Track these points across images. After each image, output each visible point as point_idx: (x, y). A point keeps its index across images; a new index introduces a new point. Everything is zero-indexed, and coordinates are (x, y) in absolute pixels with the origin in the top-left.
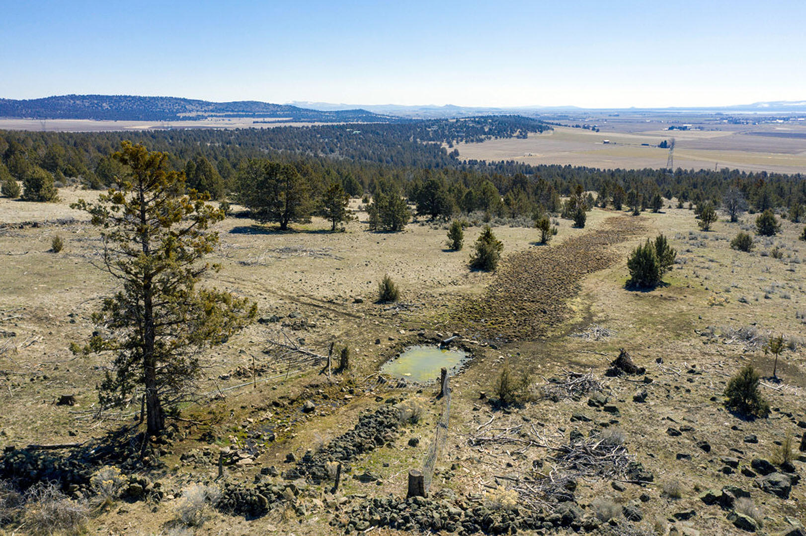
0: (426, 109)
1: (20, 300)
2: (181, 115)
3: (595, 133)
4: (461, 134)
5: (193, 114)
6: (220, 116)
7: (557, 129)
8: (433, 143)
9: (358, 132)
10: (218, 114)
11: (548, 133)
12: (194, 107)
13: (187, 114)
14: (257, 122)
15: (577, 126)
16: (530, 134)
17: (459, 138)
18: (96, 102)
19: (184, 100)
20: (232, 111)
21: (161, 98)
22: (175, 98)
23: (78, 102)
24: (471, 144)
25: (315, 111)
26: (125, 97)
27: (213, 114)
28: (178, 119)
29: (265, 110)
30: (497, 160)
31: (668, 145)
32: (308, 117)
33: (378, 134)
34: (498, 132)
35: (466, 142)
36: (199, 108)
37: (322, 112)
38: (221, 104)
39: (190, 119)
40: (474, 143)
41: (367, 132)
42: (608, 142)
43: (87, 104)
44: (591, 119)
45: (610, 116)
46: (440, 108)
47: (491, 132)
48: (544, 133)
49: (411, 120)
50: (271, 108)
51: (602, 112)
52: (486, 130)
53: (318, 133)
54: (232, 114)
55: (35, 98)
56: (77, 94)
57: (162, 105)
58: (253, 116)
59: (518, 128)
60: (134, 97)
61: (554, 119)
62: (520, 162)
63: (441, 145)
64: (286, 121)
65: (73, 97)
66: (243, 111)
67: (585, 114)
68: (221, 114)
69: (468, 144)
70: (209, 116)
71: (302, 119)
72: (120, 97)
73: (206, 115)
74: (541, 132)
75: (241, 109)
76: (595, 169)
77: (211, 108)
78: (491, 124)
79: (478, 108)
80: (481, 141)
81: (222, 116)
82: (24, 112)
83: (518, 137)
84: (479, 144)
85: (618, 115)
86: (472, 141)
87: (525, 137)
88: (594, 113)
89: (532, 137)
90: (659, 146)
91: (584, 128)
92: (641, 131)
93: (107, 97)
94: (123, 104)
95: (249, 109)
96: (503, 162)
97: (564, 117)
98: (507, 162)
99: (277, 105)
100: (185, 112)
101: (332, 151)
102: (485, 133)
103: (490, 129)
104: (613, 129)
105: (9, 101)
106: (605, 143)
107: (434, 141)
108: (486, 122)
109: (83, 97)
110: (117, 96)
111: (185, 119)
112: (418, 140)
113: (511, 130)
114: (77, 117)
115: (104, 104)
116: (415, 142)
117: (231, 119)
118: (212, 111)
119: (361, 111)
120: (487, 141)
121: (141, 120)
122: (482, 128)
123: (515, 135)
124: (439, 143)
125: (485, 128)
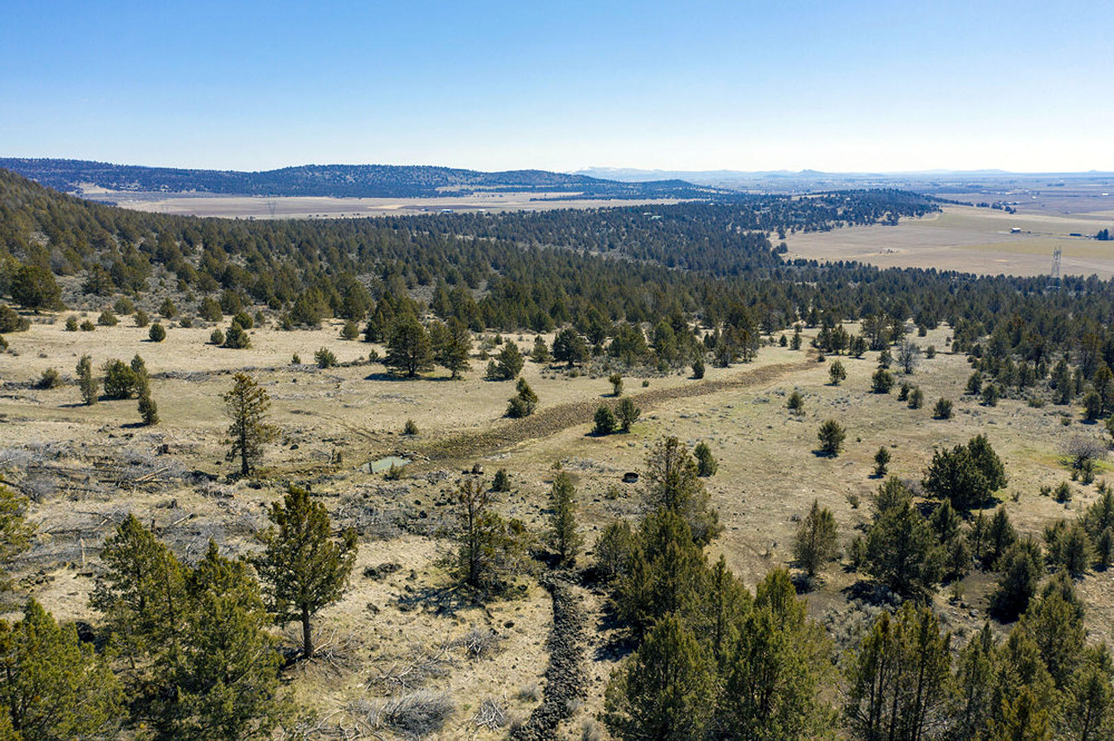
0: (775, 176)
1: (209, 424)
2: (441, 189)
3: (1007, 216)
4: (801, 220)
5: (456, 188)
6: (490, 191)
7: (949, 210)
8: (758, 232)
9: (657, 217)
10: (488, 188)
11: (933, 216)
12: (458, 179)
13: (449, 189)
14: (535, 199)
15: (983, 205)
16: (902, 219)
17: (797, 226)
18: (338, 173)
19: (446, 169)
20: (507, 183)
21: (418, 167)
22: (435, 168)
23: (317, 174)
24: (813, 234)
25: (615, 182)
26: (374, 166)
27: (481, 187)
28: (436, 195)
29: (548, 182)
30: (834, 258)
31: (1110, 235)
32: (604, 190)
33: (684, 219)
34: (856, 217)
35: (806, 231)
36: (464, 180)
37: (624, 183)
38: (492, 174)
39: (451, 194)
40: (818, 232)
41: (669, 217)
42: (1018, 231)
43: (327, 177)
44: (1017, 191)
45: (1049, 185)
46: (793, 175)
47: (846, 216)
48: (926, 218)
49: (743, 195)
50: (557, 179)
51: (1038, 179)
52: (840, 212)
53: (605, 219)
54: (505, 187)
55: (267, 170)
56: (317, 165)
57: (418, 177)
58: (532, 190)
59: (886, 210)
60: (385, 167)
61: (957, 191)
62: (865, 263)
63: (768, 235)
64: (573, 198)
65: (312, 168)
66: (520, 183)
67: (1011, 182)
68: (492, 188)
69: (808, 234)
70: (476, 191)
71: (597, 195)
72: (367, 167)
73: (472, 189)
74: (921, 215)
75: (518, 180)
76: (968, 275)
77: (479, 179)
78: (849, 204)
79: (850, 174)
80: (828, 229)
81: (492, 191)
82: (254, 188)
83: (884, 223)
84: (825, 233)
85: (1062, 185)
86: (815, 230)
87: (894, 223)
88: (1026, 181)
89: (904, 223)
90: (1095, 237)
91: (994, 207)
92: (1081, 212)
93: (352, 167)
94: (370, 176)
95: (527, 181)
96: (841, 262)
97: (976, 189)
98: (848, 262)
99: (564, 175)
100: (445, 185)
101: (611, 246)
102: (836, 218)
103: (845, 212)
104: (1042, 208)
105: (237, 173)
106: (1014, 231)
107: (760, 229)
108: (841, 201)
109: (324, 168)
110: (363, 166)
111: (445, 194)
112: (739, 228)
113: (876, 213)
114: (315, 194)
115: (348, 177)
116: (734, 230)
117: (503, 194)
118: (481, 184)
119: (678, 182)
120: (836, 229)
121: (391, 196)
122: (834, 210)
123: (880, 220)
124: (765, 233)
125: (839, 209)
